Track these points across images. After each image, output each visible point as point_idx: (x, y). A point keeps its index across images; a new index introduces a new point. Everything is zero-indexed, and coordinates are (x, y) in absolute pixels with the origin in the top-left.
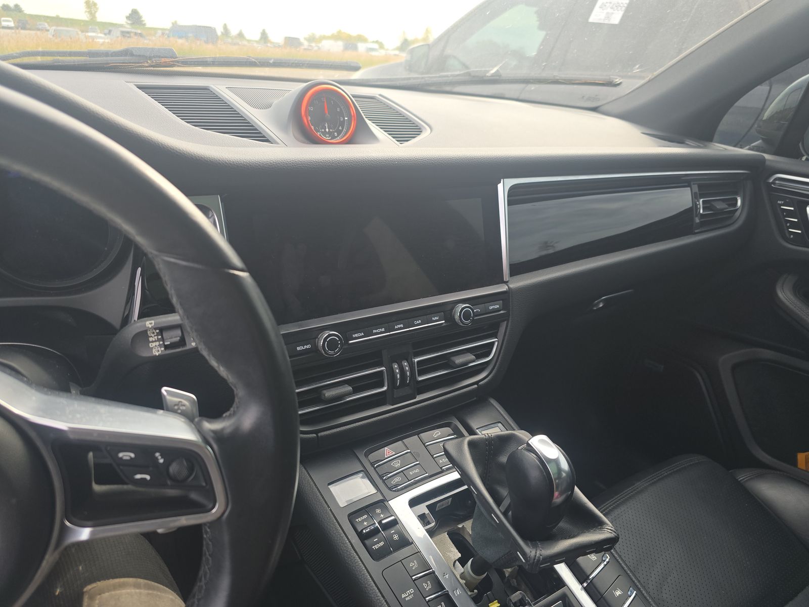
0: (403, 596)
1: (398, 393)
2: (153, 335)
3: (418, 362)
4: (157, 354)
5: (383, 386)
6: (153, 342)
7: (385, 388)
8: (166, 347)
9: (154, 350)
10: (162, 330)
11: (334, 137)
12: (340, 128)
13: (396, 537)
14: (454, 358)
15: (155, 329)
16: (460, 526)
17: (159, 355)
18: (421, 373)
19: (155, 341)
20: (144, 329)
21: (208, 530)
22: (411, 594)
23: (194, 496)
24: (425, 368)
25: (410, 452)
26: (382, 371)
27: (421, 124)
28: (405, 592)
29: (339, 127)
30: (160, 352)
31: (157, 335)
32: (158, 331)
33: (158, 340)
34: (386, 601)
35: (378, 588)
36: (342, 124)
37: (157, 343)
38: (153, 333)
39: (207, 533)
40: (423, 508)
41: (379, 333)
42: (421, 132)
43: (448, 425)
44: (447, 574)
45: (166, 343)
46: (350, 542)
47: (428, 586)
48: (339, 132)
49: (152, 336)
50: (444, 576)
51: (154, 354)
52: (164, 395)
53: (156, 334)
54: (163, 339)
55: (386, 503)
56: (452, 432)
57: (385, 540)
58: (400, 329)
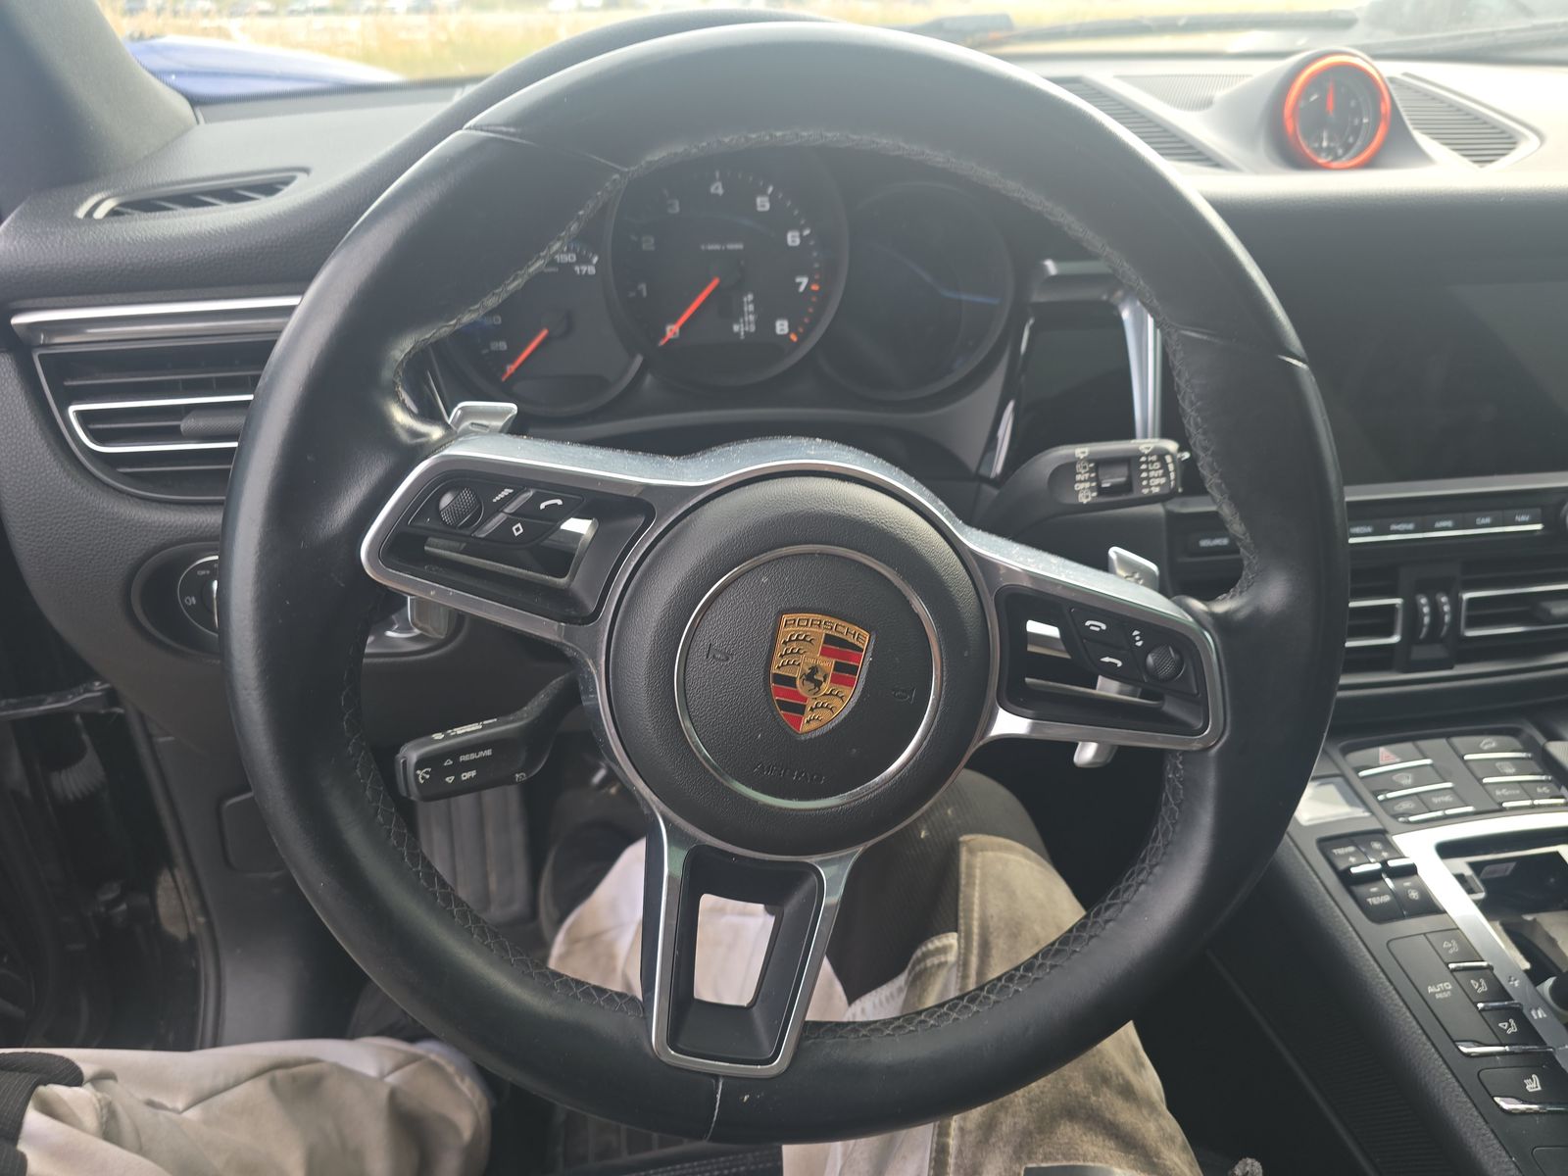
0: (1431, 990)
1: (1419, 653)
2: (1083, 471)
3: (1471, 600)
4: (1085, 501)
5: (1390, 634)
6: (1081, 482)
7: (1395, 639)
8: (1101, 491)
9: (1080, 495)
10: (1100, 464)
11: (1336, 158)
12: (1351, 140)
13: (1414, 895)
14: (1546, 605)
15: (1090, 461)
16: (1529, 918)
17: (1088, 504)
18: (1473, 623)
19: (1085, 481)
20: (1073, 460)
21: (1180, 766)
22: (1446, 990)
23: (1170, 708)
24: (1482, 613)
25: (1431, 765)
26: (1392, 606)
27: (1514, 130)
28: (1435, 984)
29: (1348, 137)
30: (1089, 499)
31: (1090, 471)
32: (1092, 465)
33: (1090, 480)
34: (1395, 989)
35: (1380, 966)
36: (1356, 131)
37: (1087, 485)
38: (1085, 467)
39: (1175, 769)
40: (1461, 865)
41: (1401, 533)
42: (1514, 143)
43: (1514, 733)
44: (1515, 980)
45: (1104, 485)
46: (1322, 882)
47: (1480, 986)
48: (1347, 148)
49: (1080, 473)
50: (1510, 981)
51: (1080, 501)
52: (1112, 560)
53: (1087, 469)
54: (1097, 479)
55: (1388, 836)
56: (1520, 747)
57: (1393, 893)
58: (1445, 531)
